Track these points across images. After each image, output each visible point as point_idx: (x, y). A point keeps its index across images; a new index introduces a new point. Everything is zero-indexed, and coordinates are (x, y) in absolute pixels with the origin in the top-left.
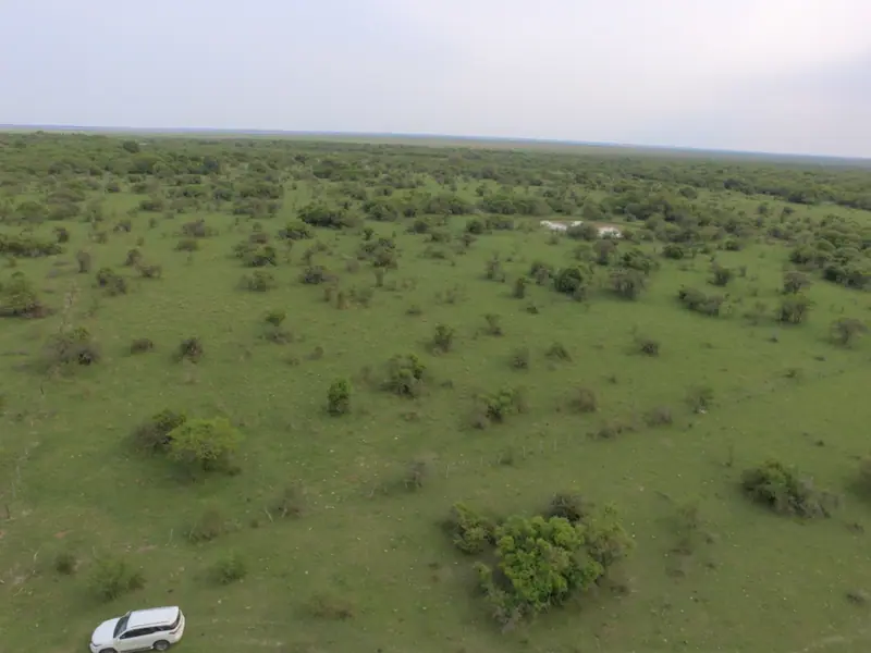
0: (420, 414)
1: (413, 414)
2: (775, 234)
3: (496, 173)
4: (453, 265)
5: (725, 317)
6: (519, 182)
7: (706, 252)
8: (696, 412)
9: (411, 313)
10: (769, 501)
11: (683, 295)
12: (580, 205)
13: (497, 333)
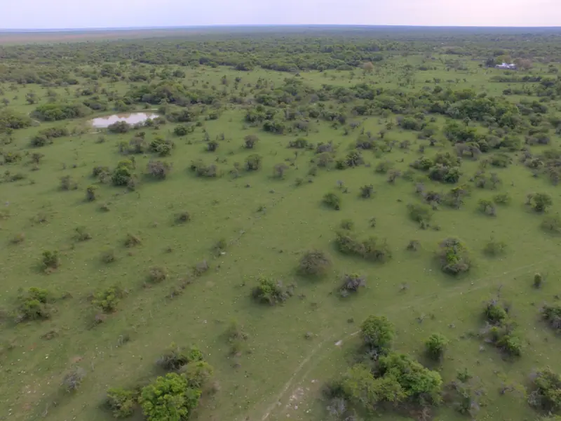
0: (57, 330)
1: (52, 332)
2: (234, 100)
3: (38, 77)
4: (33, 183)
5: (221, 177)
6: (59, 84)
7: (199, 125)
8: (220, 255)
9: (15, 242)
10: (265, 302)
11: (193, 168)
12: (111, 100)
13: (86, 238)
